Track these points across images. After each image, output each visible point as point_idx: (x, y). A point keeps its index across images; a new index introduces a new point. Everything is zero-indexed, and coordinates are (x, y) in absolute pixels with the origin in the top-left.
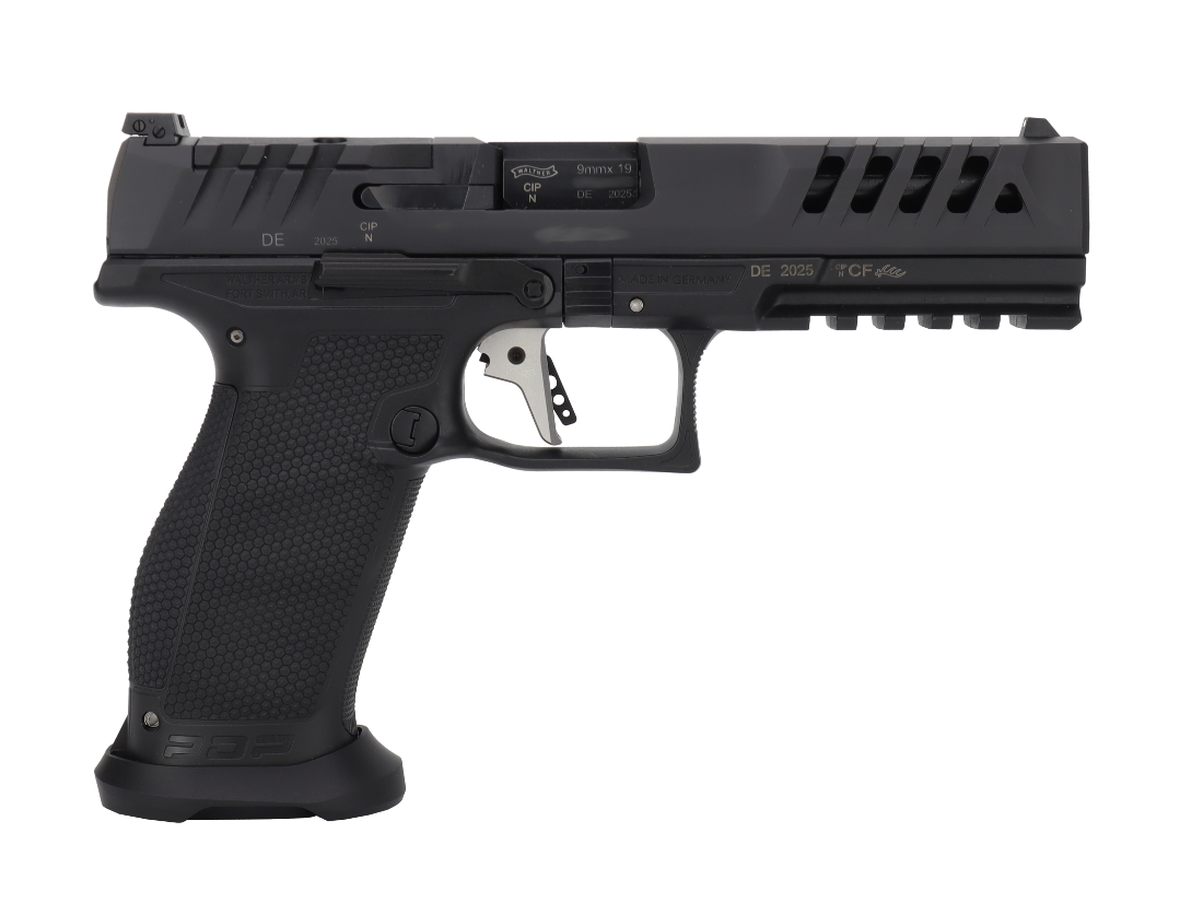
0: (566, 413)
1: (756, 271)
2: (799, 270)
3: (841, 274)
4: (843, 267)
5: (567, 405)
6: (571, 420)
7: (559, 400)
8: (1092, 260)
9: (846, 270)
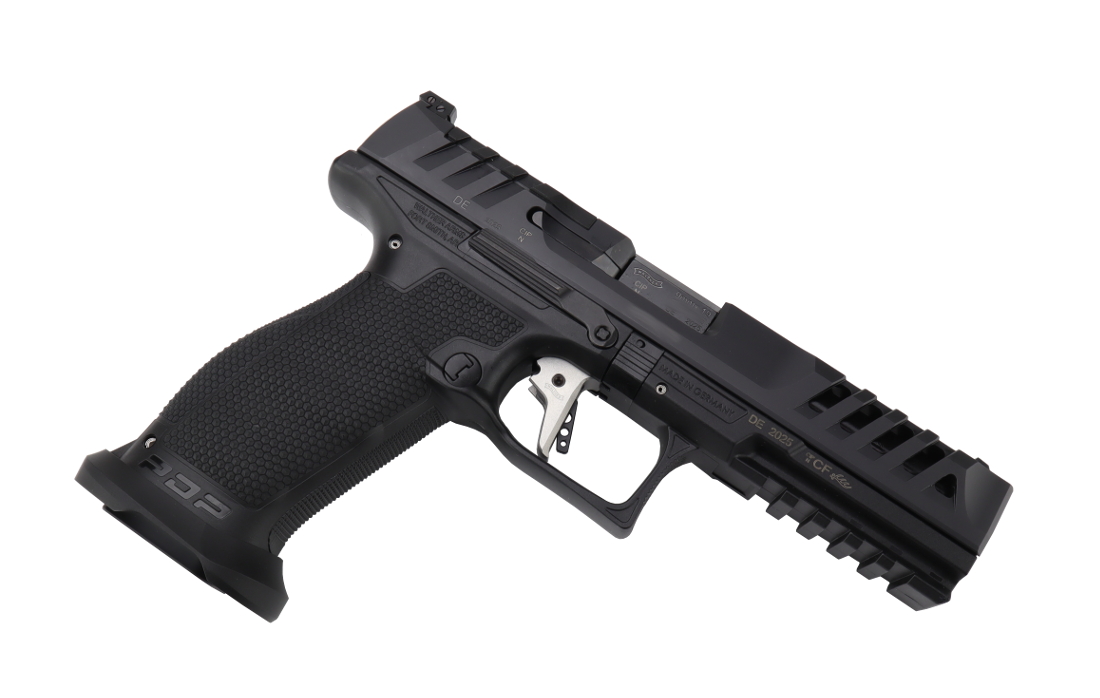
0: (563, 444)
1: (753, 419)
2: (782, 437)
3: (808, 461)
4: (811, 457)
5: (567, 439)
6: (563, 451)
7: (564, 432)
8: (980, 562)
9: (812, 460)
